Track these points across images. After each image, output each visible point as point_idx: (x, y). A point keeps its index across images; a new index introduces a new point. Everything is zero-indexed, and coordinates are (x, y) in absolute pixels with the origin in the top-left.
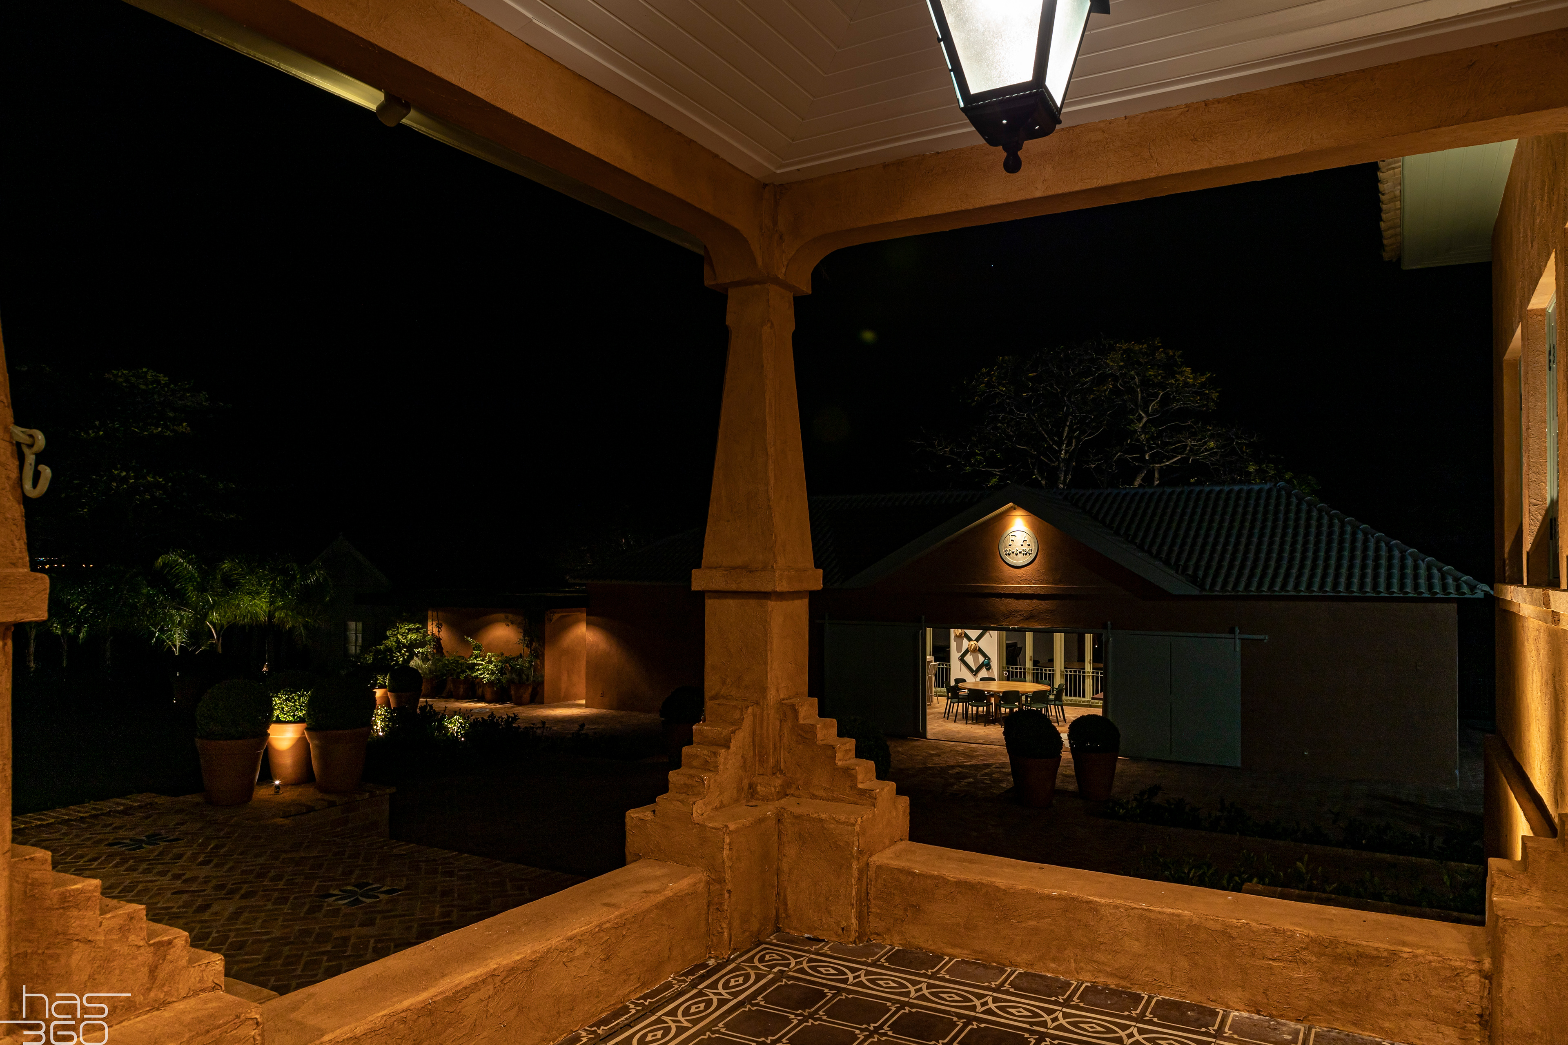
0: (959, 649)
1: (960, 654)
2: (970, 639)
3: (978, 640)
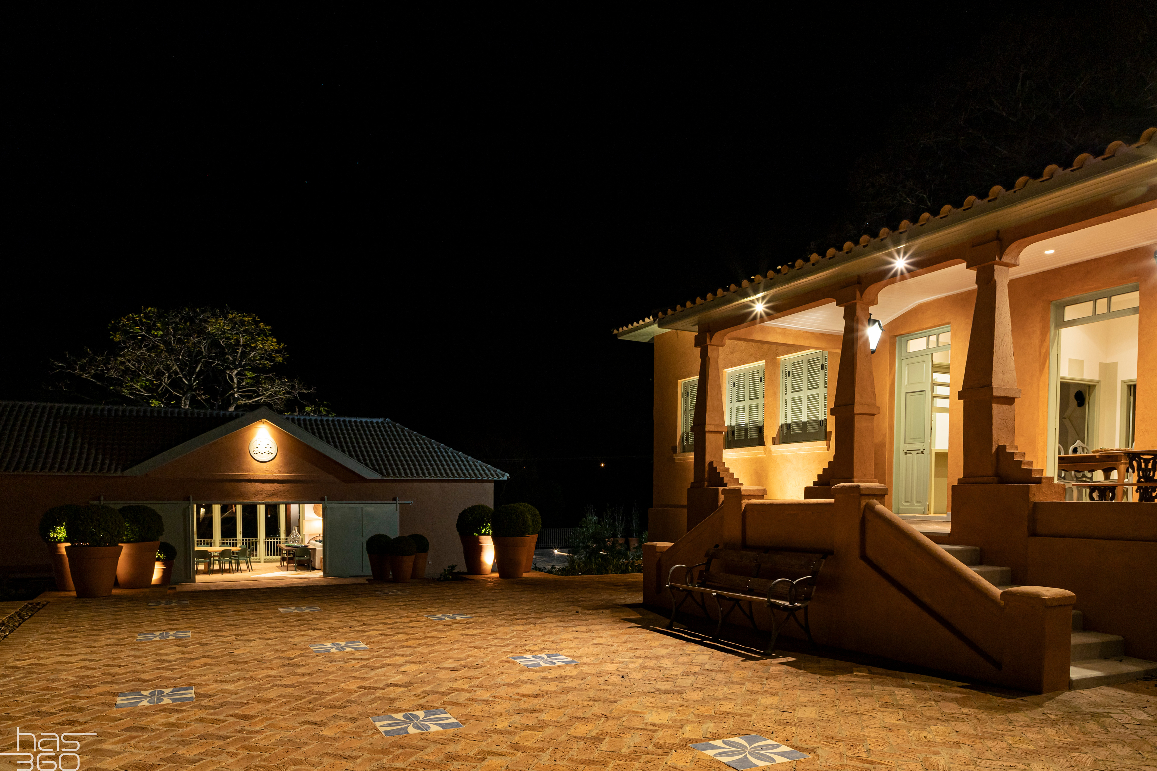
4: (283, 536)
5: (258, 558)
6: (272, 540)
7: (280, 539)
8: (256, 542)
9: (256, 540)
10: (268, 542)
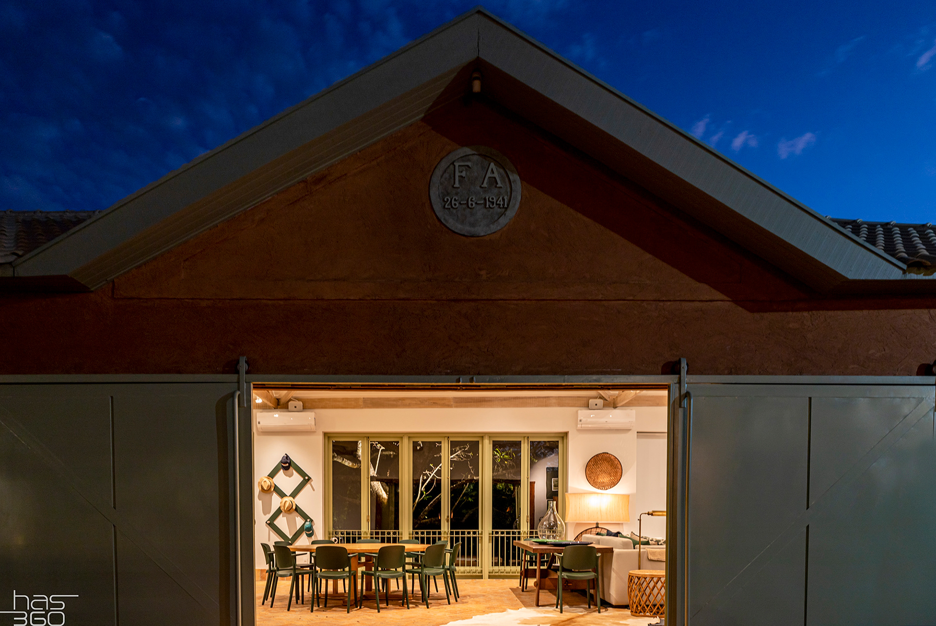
0: (266, 509)
1: (269, 516)
2: (282, 495)
3: (294, 494)
4: (525, 527)
5: (478, 568)
6: (505, 535)
7: (519, 533)
8: (475, 538)
9: (474, 533)
10: (497, 538)
